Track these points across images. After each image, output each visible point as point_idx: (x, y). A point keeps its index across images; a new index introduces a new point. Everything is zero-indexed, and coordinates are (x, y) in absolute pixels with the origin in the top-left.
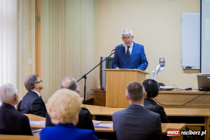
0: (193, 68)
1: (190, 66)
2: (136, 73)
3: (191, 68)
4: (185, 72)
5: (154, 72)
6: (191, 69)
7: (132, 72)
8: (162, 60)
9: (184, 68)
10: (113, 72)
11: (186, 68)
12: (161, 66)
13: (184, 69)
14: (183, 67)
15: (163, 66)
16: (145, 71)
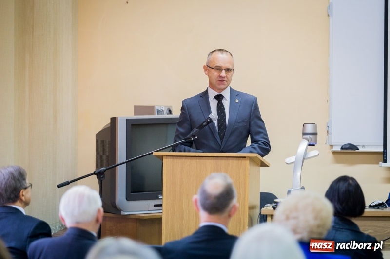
0: (361, 149)
1: (355, 144)
2: (247, 162)
3: (358, 149)
4: (338, 161)
5: (292, 159)
6: (357, 151)
7: (235, 162)
8: (309, 129)
9: (338, 149)
10: (184, 160)
11: (342, 148)
12: (310, 145)
13: (334, 153)
14: (332, 146)
15: (313, 145)
16: (264, 158)
